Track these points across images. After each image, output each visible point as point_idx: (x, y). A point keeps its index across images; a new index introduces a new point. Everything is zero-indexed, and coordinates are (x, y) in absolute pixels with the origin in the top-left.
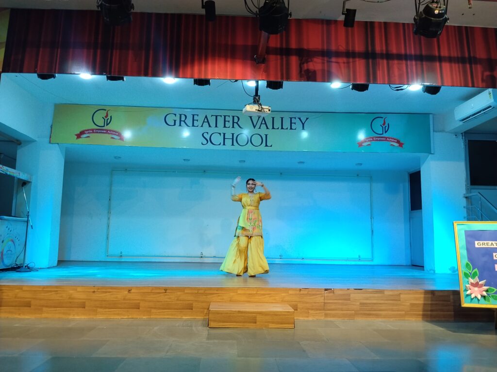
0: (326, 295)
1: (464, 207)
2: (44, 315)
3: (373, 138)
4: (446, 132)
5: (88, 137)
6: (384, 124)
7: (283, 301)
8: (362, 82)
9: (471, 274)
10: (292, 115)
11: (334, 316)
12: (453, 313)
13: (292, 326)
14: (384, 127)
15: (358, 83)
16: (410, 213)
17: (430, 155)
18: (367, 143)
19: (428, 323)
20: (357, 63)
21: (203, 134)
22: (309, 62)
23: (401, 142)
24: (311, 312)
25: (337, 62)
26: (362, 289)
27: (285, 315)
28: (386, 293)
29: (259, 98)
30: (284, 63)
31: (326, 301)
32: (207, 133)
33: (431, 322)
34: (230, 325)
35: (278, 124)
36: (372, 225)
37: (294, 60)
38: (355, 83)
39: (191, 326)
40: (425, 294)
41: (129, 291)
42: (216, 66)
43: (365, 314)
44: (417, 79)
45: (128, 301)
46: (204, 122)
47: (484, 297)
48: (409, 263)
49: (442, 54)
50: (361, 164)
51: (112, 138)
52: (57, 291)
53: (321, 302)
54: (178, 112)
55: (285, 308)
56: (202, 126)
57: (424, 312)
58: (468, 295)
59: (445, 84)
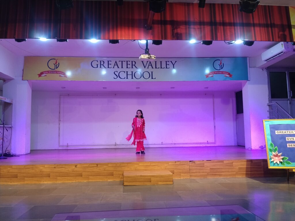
0: (190, 164)
1: (268, 111)
2: (26, 182)
3: (214, 72)
4: (257, 68)
5: (46, 76)
6: (221, 64)
7: (166, 169)
8: (209, 40)
9: (273, 149)
10: (167, 60)
11: (195, 176)
12: (263, 172)
13: (171, 183)
14: (221, 65)
15: (207, 40)
16: (236, 115)
17: (248, 81)
18: (211, 75)
19: (249, 178)
20: (206, 28)
21: (114, 72)
22: (178, 28)
23: (231, 74)
24: (182, 174)
25: (194, 28)
26: (211, 160)
27: (167, 177)
28: (225, 162)
29: (149, 50)
30: (163, 29)
31: (190, 168)
32: (117, 72)
33: (251, 177)
34: (132, 184)
35: (158, 65)
36: (214, 123)
37: (169, 27)
38: (205, 40)
40: (247, 162)
41: (76, 166)
42: (123, 32)
43: (213, 175)
44: (241, 37)
45: (75, 172)
46: (115, 65)
47: (281, 162)
48: (237, 145)
49: (255, 22)
50: (208, 88)
51: (60, 76)
52: (33, 168)
53: (188, 169)
54: (99, 59)
55: (167, 173)
56: (114, 68)
57: (247, 172)
58: (272, 162)
59: (257, 40)
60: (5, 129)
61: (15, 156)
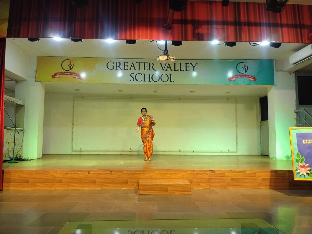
0: (210, 174)
1: (295, 118)
2: (37, 188)
3: (238, 75)
4: (284, 71)
5: (59, 77)
6: (245, 67)
7: (183, 178)
8: (233, 41)
9: (300, 160)
10: (187, 62)
11: (215, 187)
12: (288, 184)
13: (189, 193)
14: (245, 68)
15: (230, 41)
16: (260, 122)
17: (274, 86)
18: (234, 79)
20: (229, 28)
21: (131, 74)
22: (199, 28)
23: (255, 78)
24: (201, 184)
25: (217, 28)
26: (232, 170)
27: (185, 186)
28: (247, 172)
29: (167, 52)
30: (183, 29)
31: (209, 178)
32: (134, 74)
33: (275, 189)
34: (152, 193)
35: (178, 68)
36: (237, 130)
37: (190, 27)
38: (228, 41)
39: (127, 193)
40: (271, 173)
41: (89, 172)
42: (141, 32)
43: (234, 185)
44: (267, 38)
45: (88, 179)
46: (131, 67)
47: (308, 174)
48: (260, 154)
49: (283, 22)
50: (230, 92)
51: (74, 78)
52: (45, 173)
53: (207, 178)
54: (115, 61)
55: (185, 182)
56: (130, 69)
57: (271, 184)
58: (298, 173)
59: (285, 41)
60: (16, 132)
61: (26, 160)
